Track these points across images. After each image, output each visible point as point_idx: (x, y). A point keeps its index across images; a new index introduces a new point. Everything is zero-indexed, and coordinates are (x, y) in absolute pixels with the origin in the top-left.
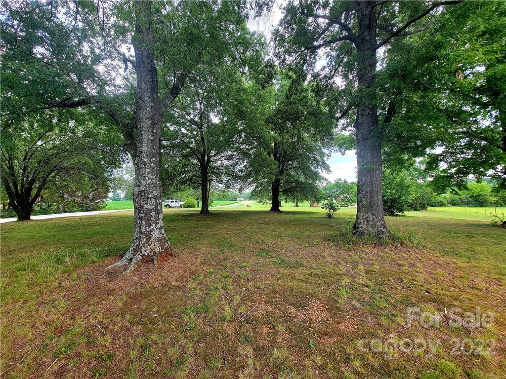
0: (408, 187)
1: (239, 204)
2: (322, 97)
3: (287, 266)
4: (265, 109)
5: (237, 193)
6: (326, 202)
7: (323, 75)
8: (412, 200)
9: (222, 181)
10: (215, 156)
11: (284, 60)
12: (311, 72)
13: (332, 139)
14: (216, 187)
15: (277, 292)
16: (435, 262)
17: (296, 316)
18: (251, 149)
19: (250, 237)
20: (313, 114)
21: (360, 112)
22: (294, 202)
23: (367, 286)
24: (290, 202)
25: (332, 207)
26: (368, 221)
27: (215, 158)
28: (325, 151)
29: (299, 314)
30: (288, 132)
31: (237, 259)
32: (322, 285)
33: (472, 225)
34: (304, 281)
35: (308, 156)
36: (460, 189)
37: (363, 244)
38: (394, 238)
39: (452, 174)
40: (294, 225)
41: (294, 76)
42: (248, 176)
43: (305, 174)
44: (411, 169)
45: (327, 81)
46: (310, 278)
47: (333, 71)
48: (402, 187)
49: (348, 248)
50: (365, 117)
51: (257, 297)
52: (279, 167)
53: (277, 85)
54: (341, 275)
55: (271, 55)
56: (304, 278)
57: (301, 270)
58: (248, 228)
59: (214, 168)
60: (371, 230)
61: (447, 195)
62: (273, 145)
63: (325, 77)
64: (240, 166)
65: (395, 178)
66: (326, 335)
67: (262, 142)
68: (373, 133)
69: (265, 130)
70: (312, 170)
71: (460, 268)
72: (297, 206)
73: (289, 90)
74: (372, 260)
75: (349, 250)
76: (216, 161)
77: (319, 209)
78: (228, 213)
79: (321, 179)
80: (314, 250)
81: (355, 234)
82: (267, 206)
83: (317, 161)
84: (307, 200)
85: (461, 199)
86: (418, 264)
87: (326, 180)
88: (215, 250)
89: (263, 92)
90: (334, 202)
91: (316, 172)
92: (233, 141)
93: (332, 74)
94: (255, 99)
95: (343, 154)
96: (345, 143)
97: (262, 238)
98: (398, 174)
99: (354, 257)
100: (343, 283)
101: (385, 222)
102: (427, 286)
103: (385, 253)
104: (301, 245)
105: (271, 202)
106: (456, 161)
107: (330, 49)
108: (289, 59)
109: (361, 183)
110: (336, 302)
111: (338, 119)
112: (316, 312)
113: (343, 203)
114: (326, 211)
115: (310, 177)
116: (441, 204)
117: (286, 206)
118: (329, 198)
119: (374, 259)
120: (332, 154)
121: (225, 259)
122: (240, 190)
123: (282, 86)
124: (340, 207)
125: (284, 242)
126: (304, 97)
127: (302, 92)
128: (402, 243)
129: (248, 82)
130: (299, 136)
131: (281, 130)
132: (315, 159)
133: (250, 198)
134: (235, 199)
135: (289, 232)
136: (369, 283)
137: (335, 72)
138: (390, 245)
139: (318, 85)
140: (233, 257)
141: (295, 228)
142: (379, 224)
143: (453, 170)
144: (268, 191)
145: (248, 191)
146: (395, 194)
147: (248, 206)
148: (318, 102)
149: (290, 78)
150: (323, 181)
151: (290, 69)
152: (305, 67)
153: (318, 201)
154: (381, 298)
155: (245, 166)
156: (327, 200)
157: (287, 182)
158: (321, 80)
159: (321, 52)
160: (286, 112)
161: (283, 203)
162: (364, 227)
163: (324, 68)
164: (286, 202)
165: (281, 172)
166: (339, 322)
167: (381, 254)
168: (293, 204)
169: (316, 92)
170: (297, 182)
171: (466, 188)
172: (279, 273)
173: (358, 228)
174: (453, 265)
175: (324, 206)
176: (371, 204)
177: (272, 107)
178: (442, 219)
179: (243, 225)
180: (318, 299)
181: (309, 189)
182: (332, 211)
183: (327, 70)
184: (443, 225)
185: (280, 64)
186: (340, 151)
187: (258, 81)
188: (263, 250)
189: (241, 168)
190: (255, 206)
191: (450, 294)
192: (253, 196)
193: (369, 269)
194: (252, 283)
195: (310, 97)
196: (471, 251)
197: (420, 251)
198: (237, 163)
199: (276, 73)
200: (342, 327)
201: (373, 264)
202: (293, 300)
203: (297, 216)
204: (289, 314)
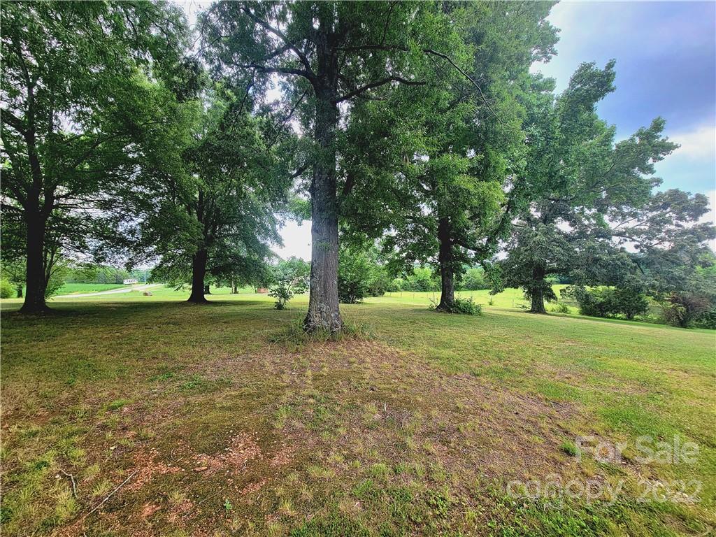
0: (368, 269)
1: (128, 290)
2: (274, 141)
3: (204, 388)
4: (182, 135)
5: (123, 269)
6: (276, 287)
7: (276, 112)
8: (371, 285)
9: (86, 248)
10: (66, 197)
11: (219, 68)
12: (259, 101)
13: (286, 202)
14: (71, 258)
15: (180, 438)
16: (382, 353)
17: (209, 467)
18: (156, 195)
19: (139, 351)
20: (259, 163)
21: (317, 175)
22: (231, 287)
23: (313, 397)
24: (225, 287)
25: (283, 294)
26: (321, 313)
27: (70, 202)
28: (277, 216)
29: (213, 462)
30: (221, 180)
31: (105, 394)
32: (256, 409)
33: (416, 310)
34: (229, 409)
35: (253, 221)
36: (409, 275)
37: (315, 342)
38: (347, 331)
39: (403, 259)
40: (225, 323)
41: (234, 98)
42: (148, 241)
43: (248, 247)
44: (371, 250)
45: (281, 122)
46: (239, 401)
47: (290, 111)
48: (361, 269)
49: (297, 350)
50: (322, 183)
51: (139, 456)
52: (205, 232)
53: (206, 102)
54: (282, 388)
55: (196, 52)
56: (229, 404)
57: (227, 391)
58: (139, 334)
59: (66, 221)
60: (325, 323)
61: (399, 281)
62: (197, 195)
63: (279, 115)
64: (131, 223)
65: (356, 259)
66: (251, 481)
67: (176, 189)
68: (329, 204)
69: (181, 169)
70: (258, 242)
71: (400, 358)
72: (236, 292)
73: (225, 117)
74: (323, 361)
75: (297, 351)
76: (72, 206)
77: (266, 297)
78: (98, 307)
79: (271, 255)
80: (251, 359)
81: (305, 330)
82: (184, 293)
83: (267, 230)
84: (250, 284)
85: (411, 284)
86: (368, 360)
87: (277, 256)
88: (48, 386)
89: (180, 107)
90: (286, 287)
91: (263, 245)
92: (114, 175)
93: (288, 114)
94: (164, 113)
95: (300, 224)
96: (301, 210)
97: (164, 349)
98: (358, 255)
99: (302, 360)
100: (284, 399)
101: (339, 313)
102: (372, 383)
103: (338, 350)
104: (233, 353)
105: (191, 286)
106: (406, 245)
107: (287, 80)
108: (228, 71)
109: (315, 265)
110: (272, 428)
111: (292, 177)
112: (242, 451)
113: (298, 288)
114: (275, 300)
115: (255, 251)
116: (395, 289)
117: (218, 292)
118: (280, 282)
119: (325, 360)
120: (287, 222)
121: (75, 400)
122: (129, 266)
123: (215, 106)
124: (293, 294)
125: (204, 352)
126: (248, 134)
127: (246, 125)
128: (355, 337)
129: (149, 79)
130: (239, 189)
131: (209, 174)
132: (263, 226)
133: (150, 280)
134: (119, 281)
135: (214, 335)
136: (316, 392)
137: (292, 113)
138: (343, 340)
139: (268, 123)
140: (95, 392)
141: (226, 328)
142: (332, 315)
143: (404, 255)
144: (184, 269)
145: (146, 267)
146: (355, 278)
147: (146, 294)
148: (269, 147)
149: (228, 99)
150: (274, 258)
151: (228, 86)
152: (250, 91)
153: (266, 285)
154: (326, 408)
155: (141, 224)
156: (278, 284)
157: (219, 256)
158: (273, 117)
159: (275, 78)
160: (218, 149)
161: (212, 288)
162: (317, 319)
163: (277, 103)
164: (218, 286)
165: (210, 241)
166: (271, 457)
167: (333, 352)
168: (230, 290)
169: (266, 132)
170: (236, 257)
171: (413, 274)
172: (188, 404)
173: (310, 321)
174: (397, 355)
175: (273, 292)
176: (325, 292)
177: (196, 134)
178: (394, 305)
179: (129, 328)
180: (247, 431)
181: (252, 268)
182: (282, 300)
183: (282, 106)
184: (395, 312)
185: (211, 71)
186: (297, 219)
187: (170, 84)
188: (162, 370)
189: (131, 226)
190: (161, 292)
191: (391, 386)
192: (157, 275)
193: (318, 373)
194: (133, 432)
195: (257, 137)
196: (412, 337)
197: (371, 343)
198: (123, 217)
199: (203, 84)
200: (275, 461)
201: (323, 367)
202: (205, 443)
203: (232, 308)
204: (196, 469)
